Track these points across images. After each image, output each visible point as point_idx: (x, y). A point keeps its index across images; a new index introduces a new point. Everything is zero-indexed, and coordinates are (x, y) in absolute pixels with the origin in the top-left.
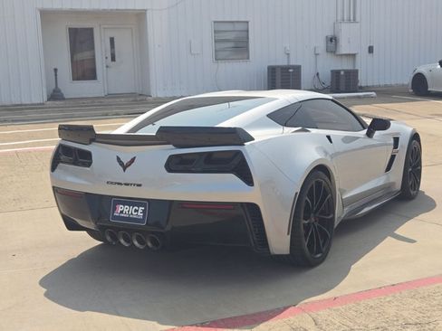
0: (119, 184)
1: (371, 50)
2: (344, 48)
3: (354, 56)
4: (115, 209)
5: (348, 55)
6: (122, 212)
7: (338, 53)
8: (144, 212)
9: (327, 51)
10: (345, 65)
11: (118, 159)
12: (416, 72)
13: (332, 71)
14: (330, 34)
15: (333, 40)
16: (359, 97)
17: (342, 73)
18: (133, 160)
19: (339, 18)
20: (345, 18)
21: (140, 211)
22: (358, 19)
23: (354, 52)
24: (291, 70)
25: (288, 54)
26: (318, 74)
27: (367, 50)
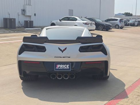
0: (60, 57)
1: (35, 15)
2: (28, 14)
3: (30, 16)
4: (56, 66)
5: (28, 16)
6: (59, 67)
7: (26, 15)
8: (69, 66)
9: (22, 14)
10: (28, 19)
11: (59, 49)
12: (52, 23)
13: (25, 21)
14: (23, 8)
15: (24, 11)
16: (36, 30)
17: (29, 22)
18: (66, 49)
19: (25, 3)
20: (27, 4)
21: (67, 66)
22: (31, 5)
23: (30, 15)
24: (12, 20)
25: (9, 14)
26: (19, 22)
27: (34, 15)
